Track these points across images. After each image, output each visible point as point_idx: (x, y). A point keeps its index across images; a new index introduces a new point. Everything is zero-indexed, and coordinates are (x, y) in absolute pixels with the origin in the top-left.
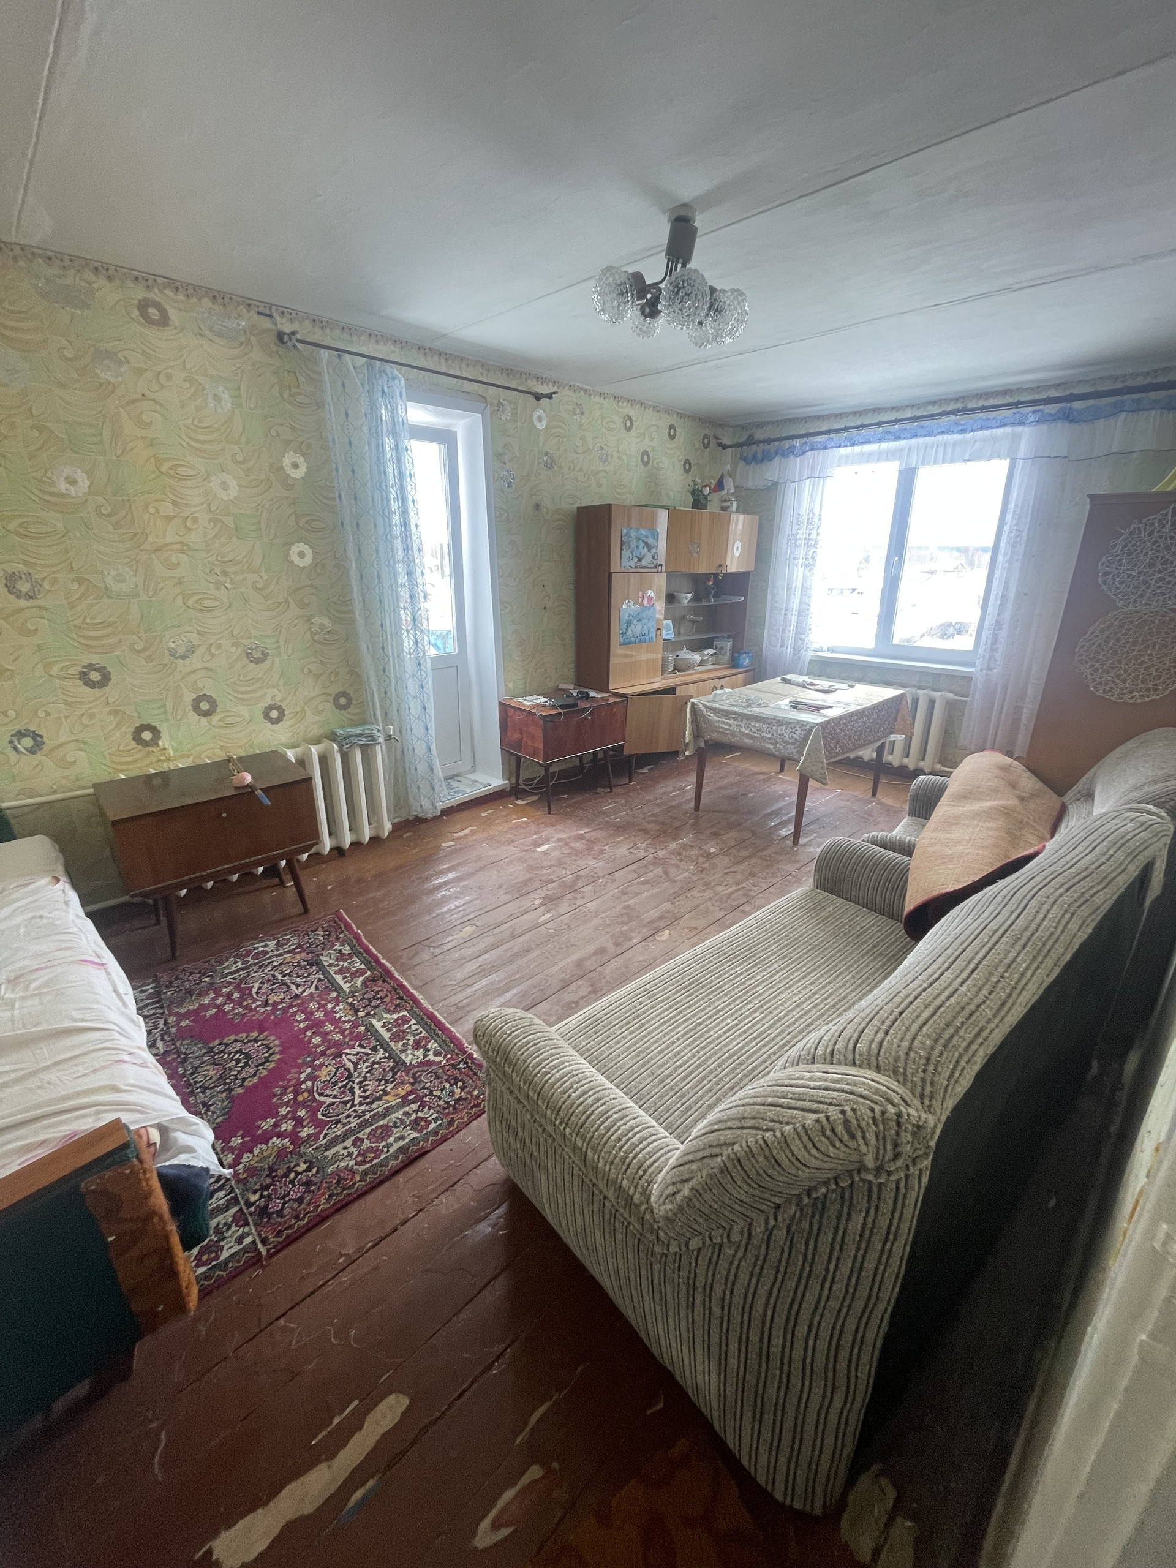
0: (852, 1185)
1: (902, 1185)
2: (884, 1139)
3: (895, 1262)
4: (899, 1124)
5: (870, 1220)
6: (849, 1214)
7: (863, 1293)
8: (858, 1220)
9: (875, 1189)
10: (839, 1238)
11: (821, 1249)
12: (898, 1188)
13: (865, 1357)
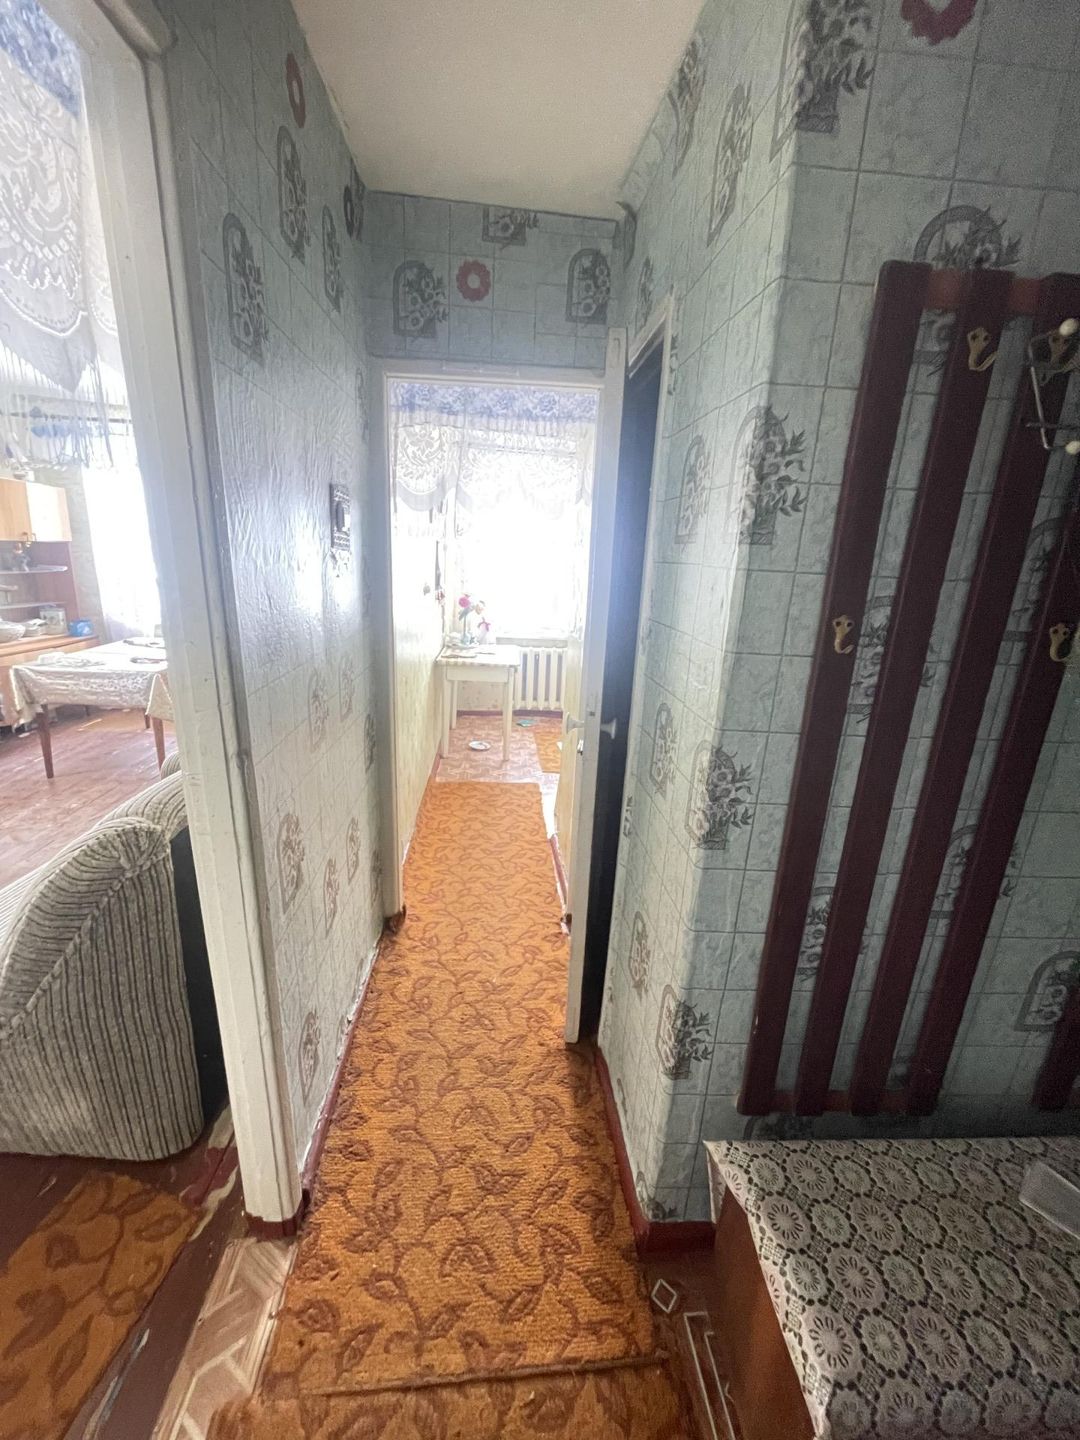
0: (122, 887)
1: (153, 872)
2: (129, 845)
3: (169, 925)
4: (136, 833)
5: (141, 904)
6: (127, 906)
7: (156, 956)
8: (133, 908)
9: (136, 881)
10: (126, 927)
11: (117, 941)
12: (151, 876)
13: (177, 1003)
